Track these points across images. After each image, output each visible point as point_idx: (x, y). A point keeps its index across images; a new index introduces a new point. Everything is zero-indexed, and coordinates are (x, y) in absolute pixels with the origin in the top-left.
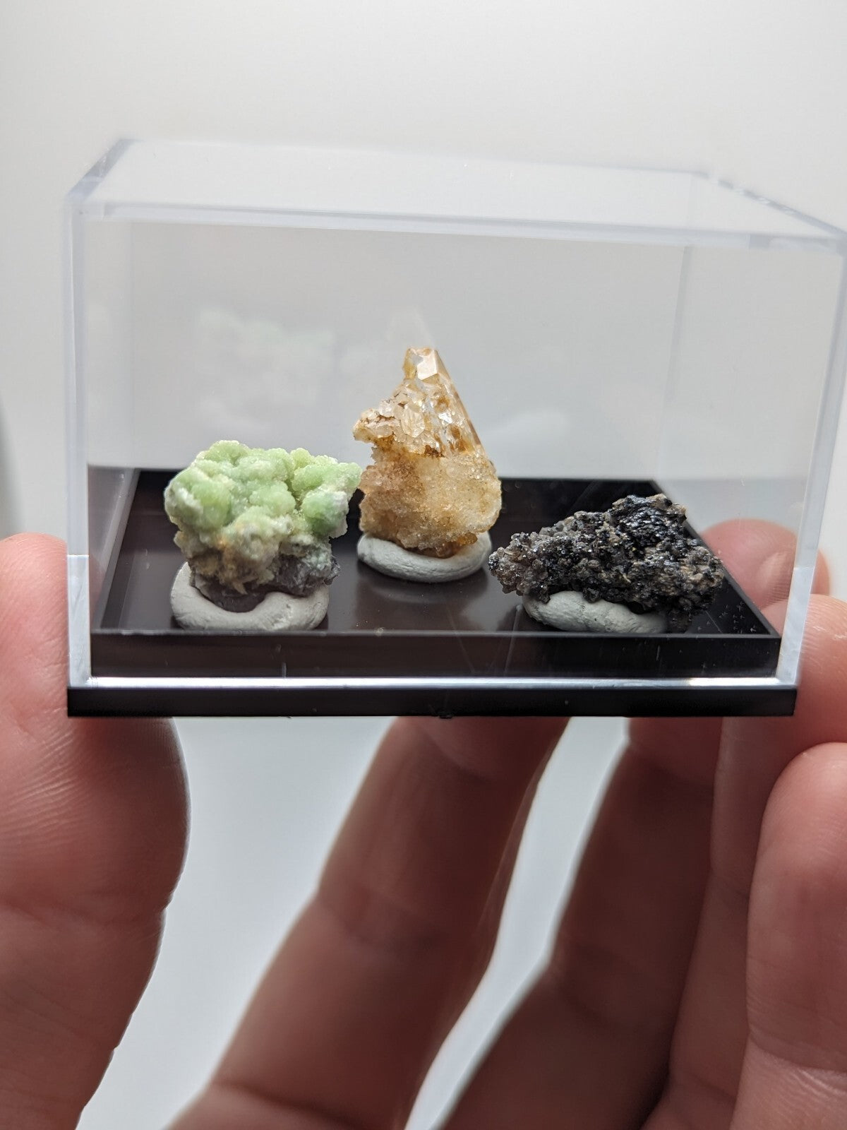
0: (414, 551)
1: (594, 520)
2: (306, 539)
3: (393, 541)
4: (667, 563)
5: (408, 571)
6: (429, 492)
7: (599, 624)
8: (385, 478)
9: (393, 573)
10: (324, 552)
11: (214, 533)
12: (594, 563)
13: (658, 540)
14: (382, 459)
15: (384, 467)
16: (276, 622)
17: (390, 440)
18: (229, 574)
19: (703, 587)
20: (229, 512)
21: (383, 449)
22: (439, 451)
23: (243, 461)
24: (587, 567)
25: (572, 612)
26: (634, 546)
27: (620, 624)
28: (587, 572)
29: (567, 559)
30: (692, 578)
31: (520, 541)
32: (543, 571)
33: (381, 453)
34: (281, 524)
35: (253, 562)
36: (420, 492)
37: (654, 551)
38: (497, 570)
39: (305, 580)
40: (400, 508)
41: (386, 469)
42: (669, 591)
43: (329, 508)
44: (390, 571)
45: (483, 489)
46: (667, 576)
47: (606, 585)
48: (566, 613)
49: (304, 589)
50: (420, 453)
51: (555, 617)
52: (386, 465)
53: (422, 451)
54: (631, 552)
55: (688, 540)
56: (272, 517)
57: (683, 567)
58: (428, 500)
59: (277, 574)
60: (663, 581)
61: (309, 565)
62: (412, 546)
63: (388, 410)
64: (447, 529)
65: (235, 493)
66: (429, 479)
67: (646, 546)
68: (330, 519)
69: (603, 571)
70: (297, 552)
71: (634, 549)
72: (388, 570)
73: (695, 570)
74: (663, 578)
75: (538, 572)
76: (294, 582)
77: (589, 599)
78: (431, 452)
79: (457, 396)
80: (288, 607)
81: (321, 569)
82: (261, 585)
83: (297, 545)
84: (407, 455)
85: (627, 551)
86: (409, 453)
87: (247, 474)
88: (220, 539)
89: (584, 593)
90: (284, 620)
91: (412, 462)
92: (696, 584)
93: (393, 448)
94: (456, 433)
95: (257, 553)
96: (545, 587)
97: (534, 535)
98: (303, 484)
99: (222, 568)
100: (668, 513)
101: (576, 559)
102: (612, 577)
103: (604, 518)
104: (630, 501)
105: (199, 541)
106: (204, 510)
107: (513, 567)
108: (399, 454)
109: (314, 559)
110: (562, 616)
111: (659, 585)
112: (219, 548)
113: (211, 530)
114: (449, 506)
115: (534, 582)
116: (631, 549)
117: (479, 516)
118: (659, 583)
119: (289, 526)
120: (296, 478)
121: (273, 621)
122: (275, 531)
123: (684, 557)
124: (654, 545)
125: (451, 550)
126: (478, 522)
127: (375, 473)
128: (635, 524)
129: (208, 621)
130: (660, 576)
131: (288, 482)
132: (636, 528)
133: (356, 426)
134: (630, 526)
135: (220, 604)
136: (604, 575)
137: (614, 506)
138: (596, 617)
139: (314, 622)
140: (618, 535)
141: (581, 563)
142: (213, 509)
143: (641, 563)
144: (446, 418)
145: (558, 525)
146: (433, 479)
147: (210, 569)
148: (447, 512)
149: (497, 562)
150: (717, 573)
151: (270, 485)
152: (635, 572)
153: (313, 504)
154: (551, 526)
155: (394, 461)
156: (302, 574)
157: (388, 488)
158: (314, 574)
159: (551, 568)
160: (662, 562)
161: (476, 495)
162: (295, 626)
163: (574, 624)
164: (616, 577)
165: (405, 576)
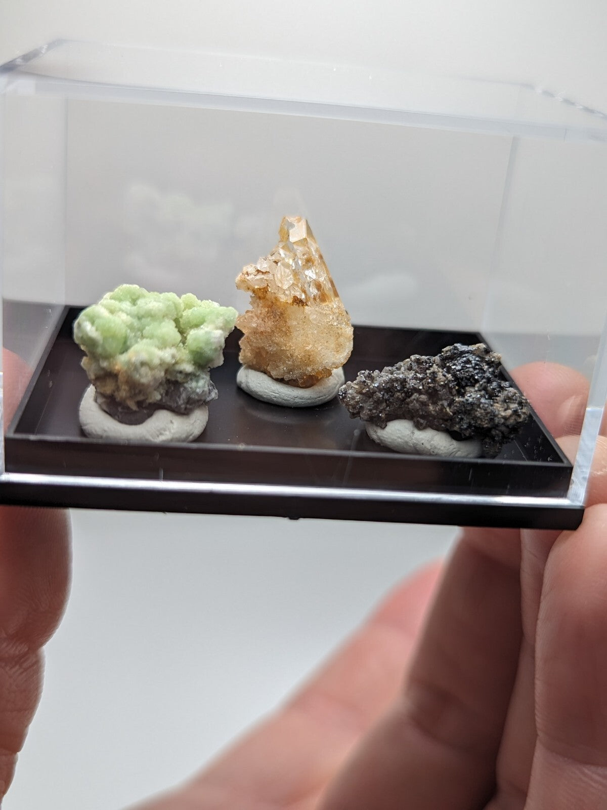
0: (281, 381)
1: (426, 362)
2: (188, 368)
3: (265, 372)
4: (483, 400)
5: (275, 397)
6: (295, 334)
7: (425, 447)
8: (260, 321)
9: (264, 398)
10: (203, 378)
11: (111, 360)
12: (424, 397)
13: (477, 381)
14: (258, 305)
15: (259, 312)
16: (161, 434)
17: (265, 290)
18: (123, 393)
19: (512, 421)
20: (125, 342)
21: (260, 298)
22: (304, 301)
23: (140, 302)
24: (417, 400)
25: (402, 436)
26: (457, 385)
27: (442, 448)
28: (417, 405)
29: (402, 393)
30: (503, 414)
31: (365, 377)
32: (382, 402)
33: (258, 300)
34: (167, 355)
35: (143, 385)
36: (287, 333)
37: (473, 390)
38: (345, 400)
39: (186, 401)
40: (270, 346)
41: (261, 314)
42: (484, 423)
43: (208, 343)
44: (261, 396)
45: (338, 333)
46: (483, 411)
47: (433, 416)
48: (399, 437)
49: (186, 409)
50: (289, 302)
51: (390, 440)
52: (261, 311)
53: (290, 301)
54: (454, 390)
55: (502, 382)
56: (160, 348)
57: (496, 404)
58: (294, 341)
59: (164, 395)
60: (479, 415)
61: (190, 389)
62: (279, 377)
63: (263, 266)
64: (307, 365)
65: (131, 327)
66: (295, 323)
67: (467, 386)
68: (208, 352)
69: (430, 404)
70: (180, 378)
71: (457, 388)
72: (259, 395)
73: (506, 407)
74: (479, 413)
75: (378, 402)
76: (177, 403)
77: (419, 427)
78: (298, 301)
79: (321, 257)
80: (171, 422)
81: (200, 393)
82: (150, 404)
83: (181, 372)
84: (278, 303)
85: (451, 389)
86: (280, 302)
87: (142, 313)
88: (116, 364)
89: (414, 422)
90: (167, 433)
91: (282, 309)
92: (505, 418)
93: (267, 297)
94: (319, 286)
95: (145, 377)
96: (383, 416)
97: (377, 372)
98: (189, 322)
99: (118, 389)
100: (487, 360)
101: (408, 394)
102: (437, 410)
103: (434, 361)
104: (456, 348)
105: (99, 365)
106: (103, 341)
107: (358, 397)
108: (272, 302)
109: (194, 384)
110: (396, 440)
111: (475, 418)
112: (115, 372)
113: (108, 357)
114: (310, 346)
115: (374, 411)
116: (455, 387)
117: (334, 355)
118: (476, 416)
119: (173, 357)
120: (184, 318)
121: (158, 433)
122: (161, 359)
123: (497, 396)
124: (473, 386)
125: (310, 381)
126: (333, 360)
127: (252, 316)
128: (459, 367)
129: (105, 431)
130: (477, 411)
131: (177, 321)
132: (459, 371)
133: (238, 278)
134: (455, 368)
135: (117, 417)
136: (431, 408)
137: (443, 352)
138: (423, 442)
139: (193, 435)
140: (444, 376)
141: (413, 397)
142: (111, 340)
143: (461, 399)
144: (310, 274)
145: (398, 365)
146: (298, 324)
147: (108, 389)
148: (309, 351)
149: (345, 393)
150: (524, 410)
151: (161, 322)
152: (456, 406)
153: (195, 340)
154: (392, 366)
155: (268, 307)
156: (184, 396)
157: (262, 329)
158: (193, 397)
159: (388, 400)
160: (479, 399)
161: (332, 338)
162: (177, 438)
163: (405, 447)
164: (441, 410)
165: (273, 400)
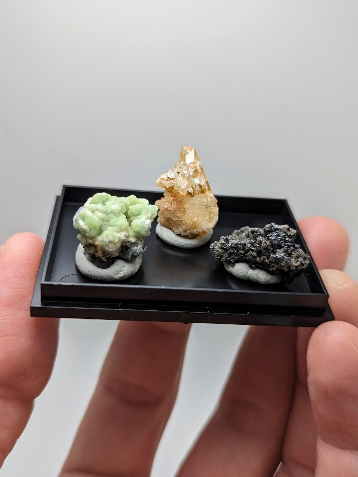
0: (179, 235)
1: (256, 232)
2: (133, 240)
3: (171, 229)
4: (285, 257)
5: (176, 244)
6: (187, 212)
7: (254, 278)
8: (169, 204)
9: (170, 244)
10: (140, 245)
11: (94, 239)
12: (254, 254)
13: (283, 247)
14: (168, 195)
15: (169, 199)
16: (119, 273)
17: (172, 188)
18: (99, 254)
19: (300, 268)
20: (100, 229)
21: (169, 192)
22: (193, 194)
23: (108, 203)
24: (251, 255)
25: (243, 272)
26: (272, 247)
27: (263, 279)
28: (251, 257)
29: (243, 251)
30: (295, 265)
31: (224, 240)
32: (233, 254)
33: (168, 193)
34: (122, 236)
35: (110, 252)
36: (183, 211)
37: (280, 251)
38: (213, 251)
39: (131, 256)
40: (174, 218)
41: (170, 200)
42: (285, 269)
43: (143, 228)
44: (169, 243)
45: (210, 212)
46: (284, 263)
47: (259, 263)
48: (241, 273)
49: (131, 259)
50: (185, 195)
51: (236, 273)
52: (170, 199)
53: (185, 194)
54: (270, 250)
55: (296, 244)
56: (118, 233)
57: (292, 259)
58: (187, 216)
59: (120, 253)
60: (283, 265)
61: (133, 251)
62: (179, 234)
63: (171, 175)
64: (194, 229)
65: (102, 220)
66: (188, 206)
67: (277, 249)
68: (143, 233)
69: (258, 257)
70: (128, 245)
71: (272, 249)
72: (168, 242)
73: (297, 260)
74: (283, 263)
75: (230, 254)
76: (127, 257)
77: (251, 267)
78: (189, 194)
79: (202, 169)
80: (124, 267)
81: (138, 252)
82: (113, 258)
83: (129, 242)
84: (179, 195)
85: (269, 250)
86: (180, 195)
87: (109, 211)
88: (96, 241)
89: (249, 265)
90: (122, 272)
91: (181, 199)
92: (297, 267)
93: (173, 191)
94: (200, 186)
95: (111, 249)
96: (233, 261)
97: (229, 237)
98: (133, 213)
99: (96, 251)
100: (288, 234)
101: (247, 252)
102: (261, 260)
103: (261, 232)
104: (272, 226)
105: (87, 241)
106: (90, 230)
107: (220, 251)
108: (176, 194)
109: (135, 248)
110: (239, 274)
111: (281, 266)
112: (95, 245)
114: (195, 219)
115: (229, 258)
116: (270, 249)
117: (208, 224)
118: (281, 265)
119: (125, 236)
120: (130, 210)
121: (117, 273)
122: (119, 238)
123: (293, 254)
124: (280, 249)
125: (194, 236)
126: (207, 226)
127: (165, 202)
128: (273, 238)
129: (90, 272)
130: (282, 262)
131: (126, 214)
132: (273, 240)
133: (158, 181)
134: (271, 239)
135: (96, 264)
136: (258, 259)
137: (265, 227)
138: (253, 275)
139: (135, 272)
140: (266, 243)
141: (249, 253)
142: (93, 230)
143: (274, 256)
144: (197, 181)
145: (241, 229)
146: (189, 206)
147: (92, 251)
148: (194, 222)
149: (213, 248)
150: (306, 262)
151: (118, 217)
152: (271, 259)
153: (136, 226)
154: (238, 229)
155: (173, 197)
156: (130, 254)
157: (170, 209)
158: (135, 254)
159: (236, 254)
160: (283, 256)
161: (207, 214)
162: (126, 275)
163: (244, 277)
164: (263, 260)
165: (175, 245)
